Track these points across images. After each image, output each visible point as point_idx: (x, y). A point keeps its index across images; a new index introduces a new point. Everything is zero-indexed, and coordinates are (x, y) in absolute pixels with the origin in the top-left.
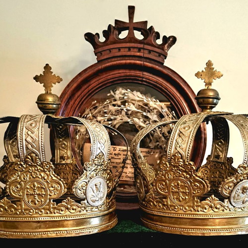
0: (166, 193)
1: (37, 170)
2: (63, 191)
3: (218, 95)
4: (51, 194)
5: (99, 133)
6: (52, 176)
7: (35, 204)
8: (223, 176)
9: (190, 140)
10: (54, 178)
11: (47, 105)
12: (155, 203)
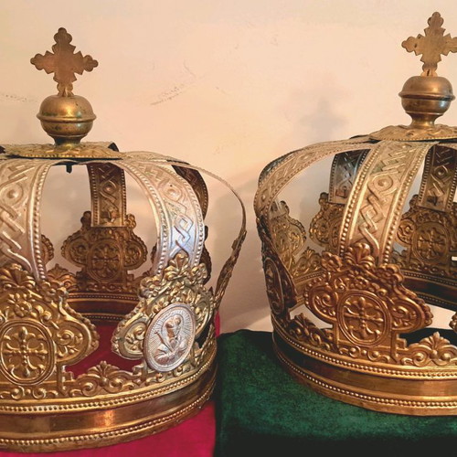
0: (333, 316)
1: (28, 299)
2: (90, 346)
3: (450, 91)
4: (61, 354)
5: (177, 205)
6: (64, 312)
7: (25, 376)
8: (443, 240)
9: (392, 215)
10: (69, 318)
11: (61, 125)
12: (307, 331)
